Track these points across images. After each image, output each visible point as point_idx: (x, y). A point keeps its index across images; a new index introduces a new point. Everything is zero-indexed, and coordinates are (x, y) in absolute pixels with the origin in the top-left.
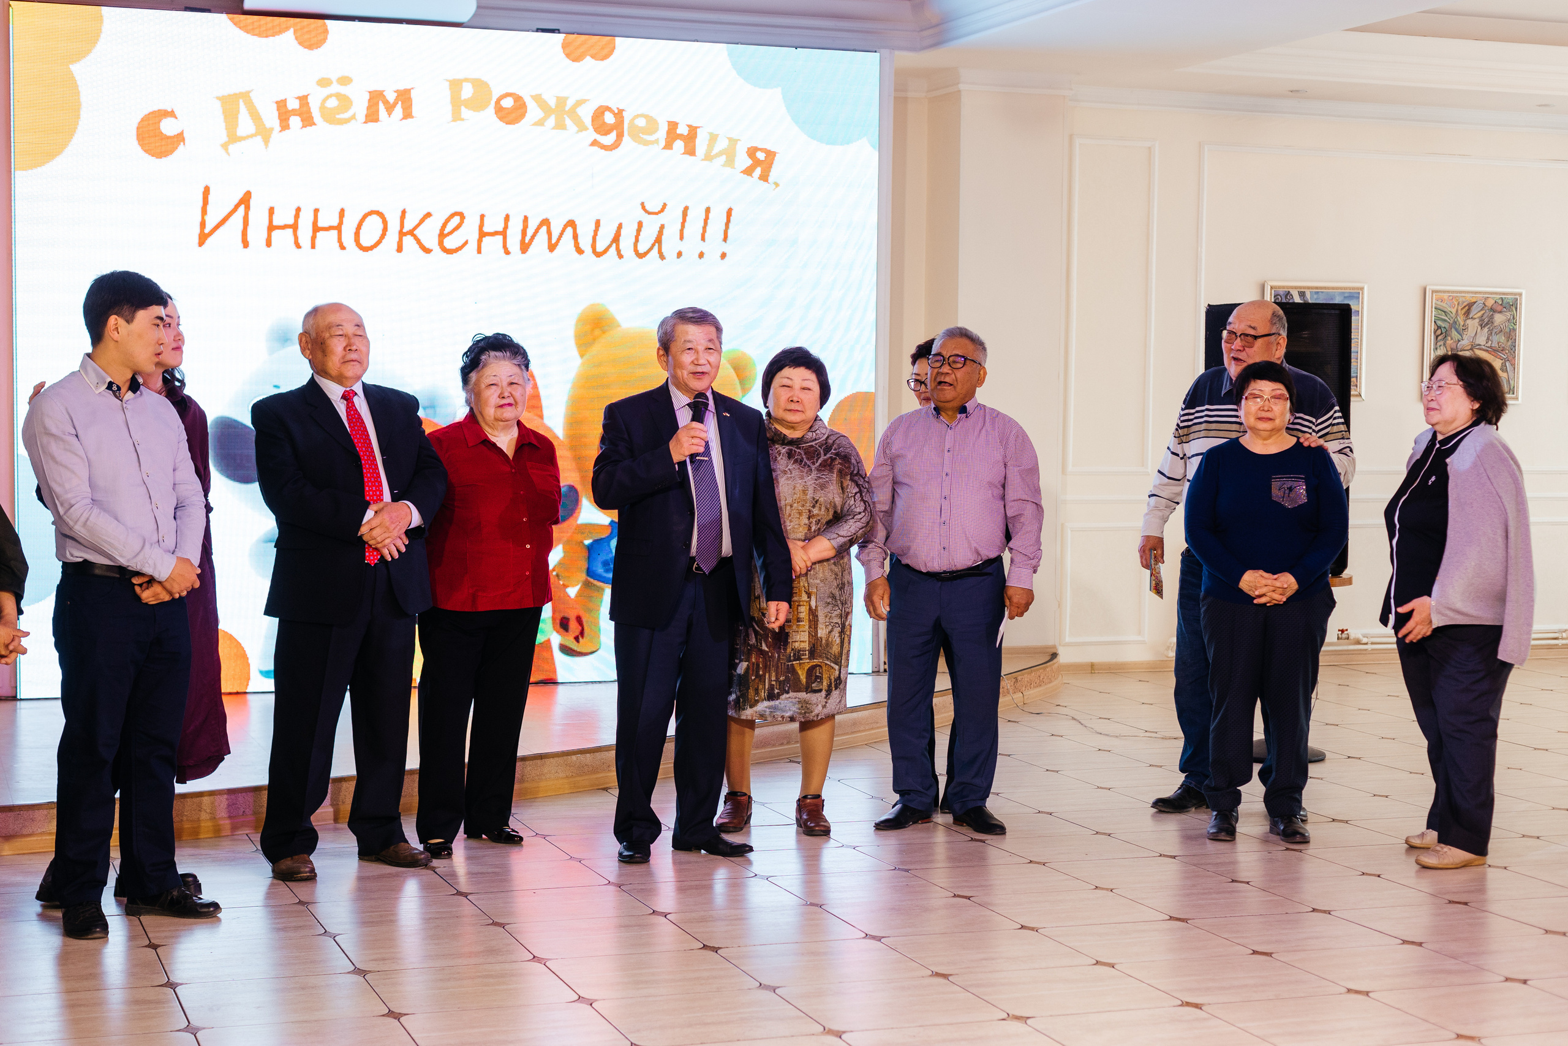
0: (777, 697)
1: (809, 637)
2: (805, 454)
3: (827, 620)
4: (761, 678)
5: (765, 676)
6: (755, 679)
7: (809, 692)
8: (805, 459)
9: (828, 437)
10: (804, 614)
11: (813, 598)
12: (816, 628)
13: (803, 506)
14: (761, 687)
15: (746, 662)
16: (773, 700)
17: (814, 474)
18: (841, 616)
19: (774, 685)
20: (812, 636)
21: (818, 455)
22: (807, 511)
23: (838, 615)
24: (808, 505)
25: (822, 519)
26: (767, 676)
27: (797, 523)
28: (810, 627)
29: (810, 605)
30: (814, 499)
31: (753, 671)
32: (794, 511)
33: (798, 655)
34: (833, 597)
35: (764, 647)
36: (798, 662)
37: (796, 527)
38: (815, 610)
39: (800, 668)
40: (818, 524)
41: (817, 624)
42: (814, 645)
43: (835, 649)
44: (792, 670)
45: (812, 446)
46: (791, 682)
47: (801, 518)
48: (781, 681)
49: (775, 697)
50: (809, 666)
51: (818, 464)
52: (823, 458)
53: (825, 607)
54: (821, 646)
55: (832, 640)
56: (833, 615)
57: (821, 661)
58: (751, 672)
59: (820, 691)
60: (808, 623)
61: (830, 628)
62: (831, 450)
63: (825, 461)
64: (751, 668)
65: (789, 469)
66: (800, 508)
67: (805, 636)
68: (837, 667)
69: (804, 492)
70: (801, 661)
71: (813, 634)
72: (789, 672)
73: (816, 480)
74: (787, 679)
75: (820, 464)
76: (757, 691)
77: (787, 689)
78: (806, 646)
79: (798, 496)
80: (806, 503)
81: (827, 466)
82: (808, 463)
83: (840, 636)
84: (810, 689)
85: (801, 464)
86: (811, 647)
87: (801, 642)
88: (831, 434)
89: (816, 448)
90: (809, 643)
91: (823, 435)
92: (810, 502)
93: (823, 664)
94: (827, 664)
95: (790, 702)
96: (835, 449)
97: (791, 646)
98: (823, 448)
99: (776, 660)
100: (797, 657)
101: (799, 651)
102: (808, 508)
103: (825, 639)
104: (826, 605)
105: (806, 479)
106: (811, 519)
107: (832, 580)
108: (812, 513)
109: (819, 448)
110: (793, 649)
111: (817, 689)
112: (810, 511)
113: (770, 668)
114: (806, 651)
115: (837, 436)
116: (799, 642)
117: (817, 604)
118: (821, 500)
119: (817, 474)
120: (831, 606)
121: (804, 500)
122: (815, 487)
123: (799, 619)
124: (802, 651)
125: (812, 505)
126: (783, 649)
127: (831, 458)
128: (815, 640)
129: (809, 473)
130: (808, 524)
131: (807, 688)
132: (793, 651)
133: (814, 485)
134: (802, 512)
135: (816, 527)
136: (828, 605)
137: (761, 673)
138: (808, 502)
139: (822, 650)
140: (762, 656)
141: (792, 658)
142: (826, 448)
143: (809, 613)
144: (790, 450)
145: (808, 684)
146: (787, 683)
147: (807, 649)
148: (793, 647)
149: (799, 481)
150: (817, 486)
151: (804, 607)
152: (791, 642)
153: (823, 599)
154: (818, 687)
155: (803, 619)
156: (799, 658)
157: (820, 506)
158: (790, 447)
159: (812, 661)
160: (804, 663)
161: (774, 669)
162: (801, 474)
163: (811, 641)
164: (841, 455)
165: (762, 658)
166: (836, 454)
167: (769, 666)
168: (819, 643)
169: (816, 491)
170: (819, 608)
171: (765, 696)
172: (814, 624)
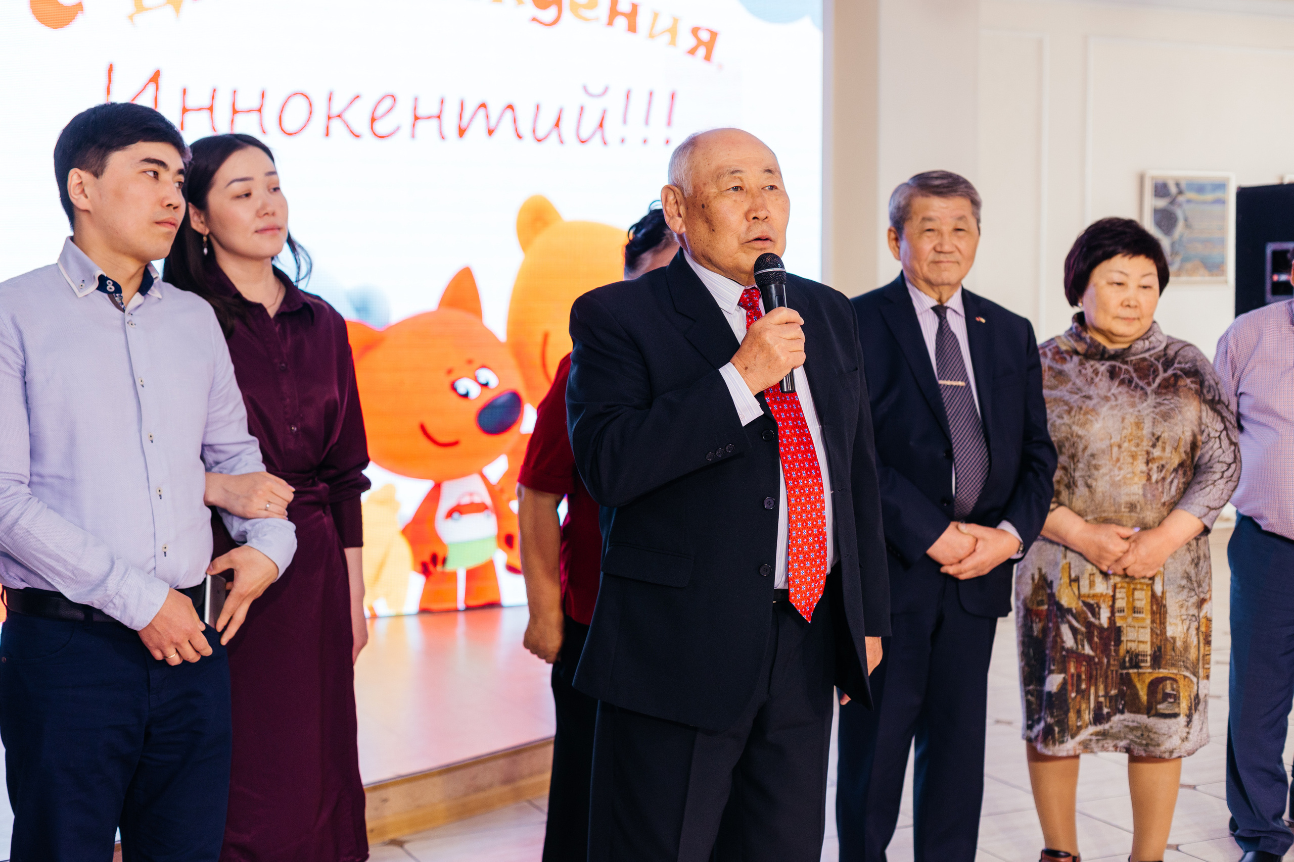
0: (1106, 718)
2: (1136, 370)
3: (1183, 611)
4: (1084, 694)
5: (1089, 691)
6: (1075, 697)
7: (1154, 716)
8: (1136, 379)
9: (1166, 347)
11: (1158, 581)
12: (1163, 623)
13: (1138, 445)
14: (1084, 706)
15: (1060, 673)
16: (1101, 723)
17: (1151, 400)
18: (1197, 604)
19: (1101, 703)
20: (1157, 634)
21: (1154, 371)
22: (1144, 453)
23: (1194, 604)
24: (1146, 445)
25: (1167, 463)
26: (1092, 690)
27: (1130, 470)
28: (1153, 622)
29: (1152, 591)
30: (1153, 434)
31: (1072, 685)
32: (1125, 454)
33: (1135, 660)
34: (1189, 578)
35: (1088, 650)
36: (1136, 670)
37: (1129, 476)
38: (1161, 597)
39: (1139, 680)
40: (1161, 471)
41: (1165, 618)
42: (1160, 649)
43: (1193, 654)
44: (1126, 681)
45: (1144, 359)
46: (1127, 699)
47: (1135, 463)
48: (1112, 697)
49: (1104, 718)
50: (1152, 678)
51: (1155, 385)
52: (1162, 376)
53: (1178, 593)
54: (1173, 649)
56: (1189, 604)
57: (1175, 671)
58: (1069, 687)
59: (1175, 715)
60: (1149, 616)
61: (1188, 622)
62: (1173, 364)
63: (1165, 380)
64: (1070, 681)
65: (1113, 395)
66: (1133, 449)
67: (1146, 635)
68: (1195, 679)
69: (1138, 425)
70: (1140, 671)
71: (1159, 632)
72: (1122, 684)
73: (1155, 407)
74: (1121, 695)
75: (1160, 385)
76: (1079, 713)
77: (1121, 707)
78: (1147, 649)
79: (1129, 431)
80: (1142, 441)
81: (1170, 387)
82: (1141, 383)
83: (1198, 634)
84: (1153, 712)
85: (1131, 386)
86: (1155, 650)
87: (1139, 642)
88: (1171, 342)
89: (1151, 362)
90: (1152, 643)
91: (1159, 343)
92: (1149, 440)
93: (1178, 676)
94: (1180, 675)
95: (1127, 726)
96: (1179, 363)
97: (1125, 648)
98: (1161, 361)
99: (1105, 667)
100: (1134, 664)
101: (1137, 655)
102: (1145, 448)
103: (1178, 639)
104: (1181, 589)
105: (1140, 407)
106: (1150, 465)
107: (1184, 552)
108: (1151, 456)
109: (1156, 362)
110: (1128, 652)
111: (1167, 712)
112: (1148, 453)
113: (1096, 679)
114: (1147, 655)
115: (1181, 345)
116: (1136, 643)
117: (1165, 588)
118: (1165, 435)
119: (1155, 399)
120: (1186, 591)
121: (1139, 437)
122: (1154, 418)
123: (1136, 610)
124: (1141, 655)
125: (1151, 444)
126: (1113, 651)
127: (1175, 375)
128: (1161, 640)
129: (1144, 398)
130: (1147, 471)
131: (1150, 710)
132: (1128, 655)
133: (1152, 415)
134: (1136, 455)
135: (1158, 476)
136: (1183, 590)
137: (1083, 686)
138: (1145, 439)
139: (1173, 654)
140: (1084, 663)
141: (1127, 664)
142: (1166, 362)
143: (1151, 601)
144: (1113, 367)
145: (1152, 703)
146: (1122, 700)
147: (1149, 652)
148: (1128, 648)
149: (1131, 410)
150: (1157, 417)
151: (1144, 592)
152: (1125, 642)
153: (1175, 581)
154: (1169, 708)
155: (1141, 611)
156: (1137, 666)
157: (1164, 445)
158: (1113, 363)
159: (1157, 671)
160: (1144, 673)
161: (1101, 679)
162: (1132, 400)
163: (1155, 640)
164: (1189, 371)
165: (1085, 666)
166: (1182, 370)
167: (1094, 677)
168: (1169, 646)
169: (1156, 423)
170: (1168, 595)
171: (1089, 718)
172: (1160, 618)
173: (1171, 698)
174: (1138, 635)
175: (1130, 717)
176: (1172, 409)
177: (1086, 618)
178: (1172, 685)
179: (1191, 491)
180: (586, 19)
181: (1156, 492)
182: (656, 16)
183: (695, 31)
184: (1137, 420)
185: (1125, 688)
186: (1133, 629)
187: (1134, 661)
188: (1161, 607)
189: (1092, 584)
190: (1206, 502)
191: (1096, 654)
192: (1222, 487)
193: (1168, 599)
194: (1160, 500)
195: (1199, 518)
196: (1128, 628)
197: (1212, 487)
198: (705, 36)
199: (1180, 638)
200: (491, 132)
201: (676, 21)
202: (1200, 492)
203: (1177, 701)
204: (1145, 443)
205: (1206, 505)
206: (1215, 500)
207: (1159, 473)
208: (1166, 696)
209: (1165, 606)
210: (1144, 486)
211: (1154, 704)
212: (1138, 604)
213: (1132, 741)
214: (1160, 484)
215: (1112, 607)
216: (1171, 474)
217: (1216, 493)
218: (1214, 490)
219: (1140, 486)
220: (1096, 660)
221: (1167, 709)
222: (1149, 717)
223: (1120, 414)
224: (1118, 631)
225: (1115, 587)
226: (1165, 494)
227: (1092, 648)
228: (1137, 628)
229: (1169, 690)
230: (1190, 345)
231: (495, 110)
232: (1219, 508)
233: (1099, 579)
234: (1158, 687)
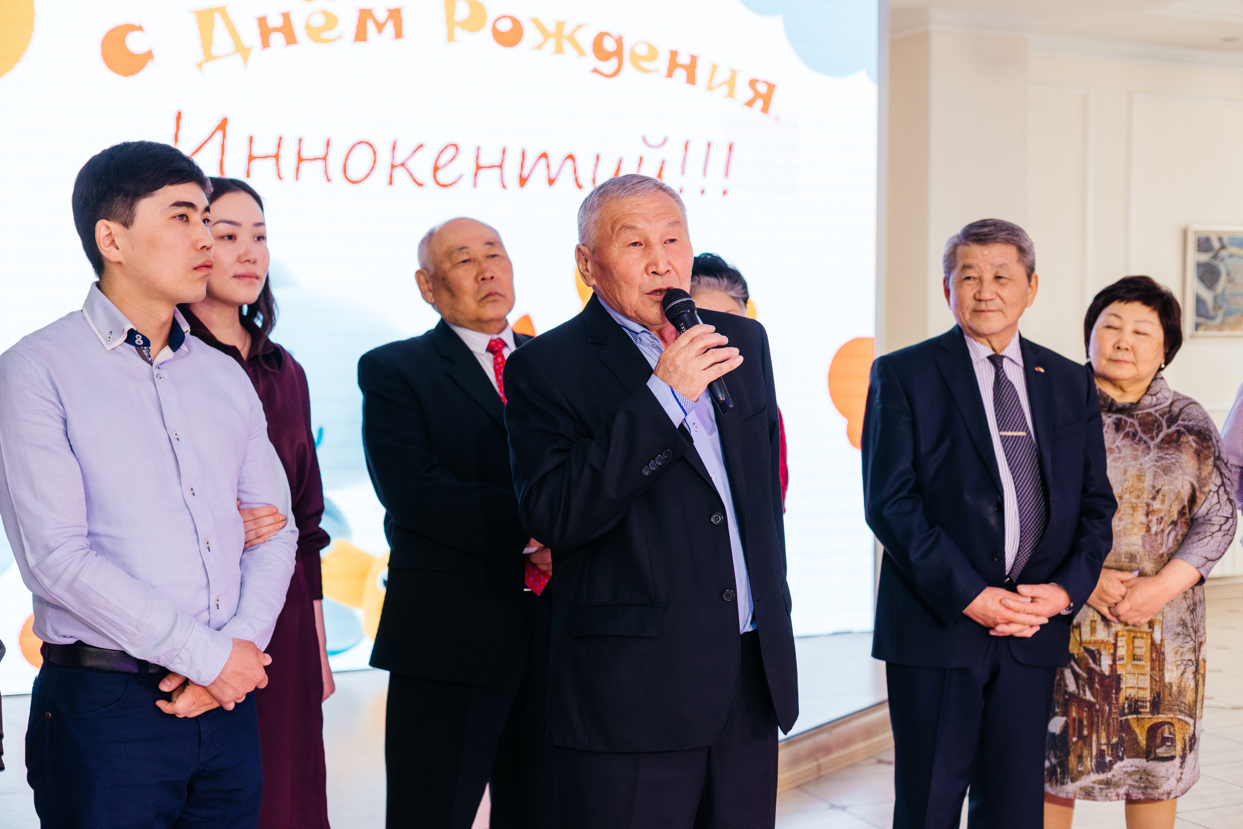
0: (1108, 767)
1: (1151, 683)
2: (1140, 425)
3: (1178, 657)
4: (1086, 740)
5: (1091, 738)
6: (1077, 742)
7: (1153, 760)
8: (1140, 433)
9: (1172, 404)
10: (1143, 650)
11: (1157, 628)
12: (1161, 670)
13: (1138, 497)
14: (1085, 753)
15: (1063, 716)
16: (1103, 772)
17: (1154, 453)
18: (1195, 650)
19: (1104, 751)
20: (1156, 681)
21: (1158, 427)
22: (1144, 505)
23: (1190, 649)
24: (1146, 497)
25: (1166, 516)
26: (1094, 738)
27: (1130, 521)
28: (1152, 669)
29: (1152, 639)
30: (1154, 487)
31: (1074, 729)
32: (1126, 505)
33: (1135, 706)
34: (1184, 624)
35: (1089, 696)
36: (1135, 716)
37: (1129, 527)
38: (1161, 645)
39: (1138, 725)
40: (1161, 523)
41: (1163, 665)
42: (1159, 694)
43: (1189, 697)
44: (1125, 727)
45: (1149, 414)
46: (1125, 745)
47: (1135, 514)
48: (1113, 744)
49: (1106, 767)
50: (1151, 723)
51: (1159, 439)
52: (1165, 431)
53: (1174, 640)
54: (1171, 695)
55: (1185, 685)
56: (1185, 649)
57: (1172, 716)
58: (1071, 731)
59: (1172, 758)
60: (1149, 664)
61: (1182, 667)
62: (1177, 421)
63: (1168, 435)
64: (1071, 726)
65: (1117, 447)
66: (1134, 500)
67: (1146, 682)
68: (1190, 721)
69: (1140, 477)
70: (1139, 716)
71: (1158, 679)
72: (1122, 731)
73: (1157, 461)
74: (1121, 741)
75: (1162, 440)
76: (1080, 758)
77: (1121, 754)
78: (1147, 695)
79: (1131, 483)
80: (1143, 493)
81: (1173, 442)
82: (1145, 437)
83: (1195, 677)
84: (1152, 756)
85: (1135, 439)
86: (1154, 696)
87: (1138, 688)
88: (1177, 398)
89: (1156, 417)
90: (1152, 690)
91: (1165, 400)
92: (1149, 492)
93: (1174, 720)
94: (1176, 718)
95: (1126, 772)
96: (1183, 420)
97: (1124, 695)
98: (1165, 417)
99: (1106, 715)
100: (1133, 710)
101: (1137, 701)
102: (1145, 501)
103: (1174, 684)
104: (1176, 636)
105: (1142, 460)
106: (1150, 517)
107: (1181, 600)
108: (1151, 508)
109: (1161, 418)
110: (1127, 699)
111: (1165, 755)
112: (1148, 505)
113: (1098, 726)
114: (1146, 701)
115: (1186, 402)
116: (1136, 689)
117: (1163, 636)
118: (1165, 488)
119: (1158, 453)
120: (1181, 637)
121: (1139, 489)
122: (1155, 472)
123: (1136, 657)
124: (1141, 701)
125: (1151, 496)
126: (1114, 699)
127: (1178, 432)
128: (1160, 686)
129: (1146, 452)
130: (1146, 523)
131: (1149, 754)
132: (1127, 701)
133: (1154, 468)
134: (1137, 506)
135: (1157, 528)
136: (1178, 637)
137: (1085, 732)
138: (1146, 492)
139: (1171, 699)
140: (1086, 709)
141: (1126, 711)
142: (1170, 419)
143: (1151, 649)
144: (1120, 420)
145: (1151, 748)
146: (1121, 747)
147: (1149, 699)
148: (1128, 695)
149: (1133, 463)
150: (1158, 470)
151: (1143, 641)
152: (1124, 689)
153: (1172, 629)
154: (1166, 752)
155: (1141, 658)
156: (1136, 712)
157: (1163, 498)
158: (1119, 416)
159: (1156, 716)
160: (1144, 719)
161: (1103, 727)
162: (1135, 453)
163: (1154, 687)
164: (1192, 429)
165: (1086, 711)
166: (1185, 427)
167: (1096, 724)
168: (1167, 692)
169: (1157, 477)
170: (1166, 642)
171: (1091, 765)
172: (1159, 665)
173: (1168, 741)
174: (1138, 681)
175: (1129, 763)
176: (1173, 464)
177: (1087, 664)
178: (1169, 728)
179: (1190, 541)
180: (646, 71)
181: (1154, 544)
182: (715, 68)
183: (753, 83)
184: (1138, 473)
185: (1124, 735)
186: (1132, 676)
187: (1133, 707)
188: (1160, 654)
189: (1093, 630)
190: (1204, 553)
191: (1097, 701)
192: (1219, 539)
193: (1166, 647)
194: (1158, 551)
195: (1196, 568)
196: (1128, 675)
197: (1210, 538)
198: (762, 88)
199: (1175, 683)
200: (551, 182)
201: (734, 73)
202: (1199, 543)
203: (1174, 744)
204: (1145, 495)
205: (1204, 555)
206: (1213, 552)
207: (1159, 525)
208: (1165, 740)
209: (1163, 654)
210: (1144, 536)
211: (1153, 748)
212: (1138, 652)
213: (1131, 786)
214: (1159, 536)
215: (1114, 655)
216: (1168, 527)
217: (1214, 544)
218: (1212, 542)
219: (1140, 537)
220: (1098, 707)
221: (1165, 753)
222: (1147, 761)
223: (1122, 466)
224: (1119, 678)
225: (1116, 636)
226: (1164, 545)
227: (1093, 694)
228: (1137, 675)
229: (1167, 735)
230: (1195, 403)
231: (555, 161)
232: (1215, 560)
233: (1100, 626)
234: (1157, 732)
